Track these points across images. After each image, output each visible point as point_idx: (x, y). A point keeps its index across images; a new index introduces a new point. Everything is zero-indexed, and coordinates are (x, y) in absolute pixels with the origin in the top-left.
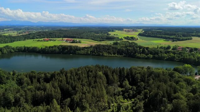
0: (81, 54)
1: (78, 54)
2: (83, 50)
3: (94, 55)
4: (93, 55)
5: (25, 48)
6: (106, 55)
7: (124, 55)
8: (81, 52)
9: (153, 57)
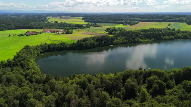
0: (119, 44)
2: (117, 39)
3: (131, 43)
5: (49, 46)
7: (153, 39)
8: (117, 41)
9: (174, 37)
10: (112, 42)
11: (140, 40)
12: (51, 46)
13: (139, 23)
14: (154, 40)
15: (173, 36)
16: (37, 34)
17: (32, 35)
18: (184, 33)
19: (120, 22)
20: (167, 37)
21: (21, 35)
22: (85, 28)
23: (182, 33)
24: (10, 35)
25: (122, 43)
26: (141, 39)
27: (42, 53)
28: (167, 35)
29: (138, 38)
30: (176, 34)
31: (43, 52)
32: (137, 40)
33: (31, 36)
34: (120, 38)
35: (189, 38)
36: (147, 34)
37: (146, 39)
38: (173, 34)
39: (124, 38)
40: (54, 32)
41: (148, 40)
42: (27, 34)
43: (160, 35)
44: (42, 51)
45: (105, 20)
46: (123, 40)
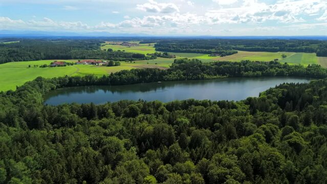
0: (172, 80)
1: (168, 80)
2: (170, 74)
3: (191, 79)
4: (188, 79)
5: (70, 79)
6: (207, 77)
7: (228, 75)
8: (170, 77)
9: (262, 73)
10: (162, 77)
11: (206, 76)
12: (73, 79)
13: (237, 52)
14: (229, 77)
15: (260, 73)
16: (65, 66)
17: (59, 66)
18: (281, 68)
19: (207, 51)
20: (251, 73)
21: (45, 66)
22: (146, 59)
23: (277, 68)
24: (29, 66)
25: (177, 80)
26: (208, 74)
27: (59, 88)
28: (252, 70)
29: (204, 73)
30: (267, 68)
31: (62, 87)
32: (200, 76)
33: (57, 68)
34: (175, 73)
35: (286, 76)
36: (221, 69)
37: (215, 75)
38: (261, 69)
39: (182, 72)
40: (93, 63)
41: (218, 77)
42: (52, 66)
43: (240, 70)
44: (59, 85)
45: (186, 48)
46: (179, 75)
